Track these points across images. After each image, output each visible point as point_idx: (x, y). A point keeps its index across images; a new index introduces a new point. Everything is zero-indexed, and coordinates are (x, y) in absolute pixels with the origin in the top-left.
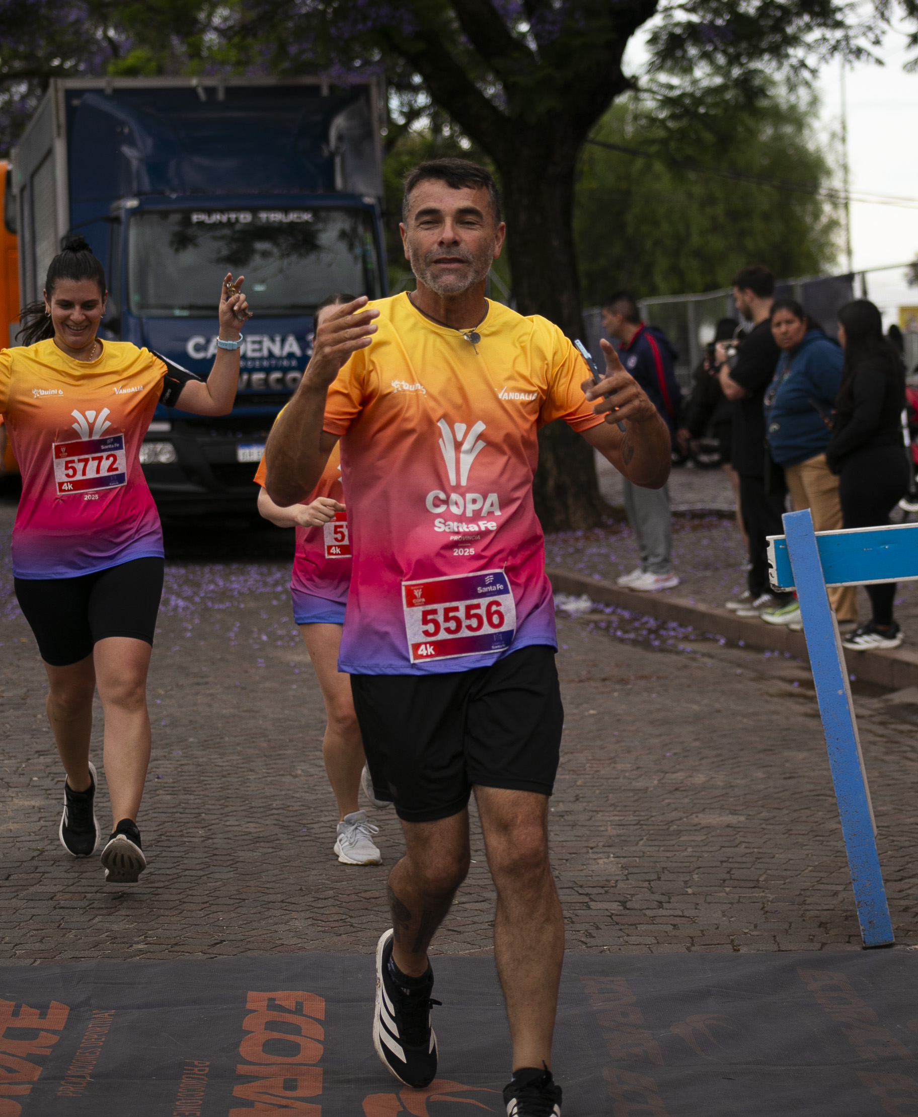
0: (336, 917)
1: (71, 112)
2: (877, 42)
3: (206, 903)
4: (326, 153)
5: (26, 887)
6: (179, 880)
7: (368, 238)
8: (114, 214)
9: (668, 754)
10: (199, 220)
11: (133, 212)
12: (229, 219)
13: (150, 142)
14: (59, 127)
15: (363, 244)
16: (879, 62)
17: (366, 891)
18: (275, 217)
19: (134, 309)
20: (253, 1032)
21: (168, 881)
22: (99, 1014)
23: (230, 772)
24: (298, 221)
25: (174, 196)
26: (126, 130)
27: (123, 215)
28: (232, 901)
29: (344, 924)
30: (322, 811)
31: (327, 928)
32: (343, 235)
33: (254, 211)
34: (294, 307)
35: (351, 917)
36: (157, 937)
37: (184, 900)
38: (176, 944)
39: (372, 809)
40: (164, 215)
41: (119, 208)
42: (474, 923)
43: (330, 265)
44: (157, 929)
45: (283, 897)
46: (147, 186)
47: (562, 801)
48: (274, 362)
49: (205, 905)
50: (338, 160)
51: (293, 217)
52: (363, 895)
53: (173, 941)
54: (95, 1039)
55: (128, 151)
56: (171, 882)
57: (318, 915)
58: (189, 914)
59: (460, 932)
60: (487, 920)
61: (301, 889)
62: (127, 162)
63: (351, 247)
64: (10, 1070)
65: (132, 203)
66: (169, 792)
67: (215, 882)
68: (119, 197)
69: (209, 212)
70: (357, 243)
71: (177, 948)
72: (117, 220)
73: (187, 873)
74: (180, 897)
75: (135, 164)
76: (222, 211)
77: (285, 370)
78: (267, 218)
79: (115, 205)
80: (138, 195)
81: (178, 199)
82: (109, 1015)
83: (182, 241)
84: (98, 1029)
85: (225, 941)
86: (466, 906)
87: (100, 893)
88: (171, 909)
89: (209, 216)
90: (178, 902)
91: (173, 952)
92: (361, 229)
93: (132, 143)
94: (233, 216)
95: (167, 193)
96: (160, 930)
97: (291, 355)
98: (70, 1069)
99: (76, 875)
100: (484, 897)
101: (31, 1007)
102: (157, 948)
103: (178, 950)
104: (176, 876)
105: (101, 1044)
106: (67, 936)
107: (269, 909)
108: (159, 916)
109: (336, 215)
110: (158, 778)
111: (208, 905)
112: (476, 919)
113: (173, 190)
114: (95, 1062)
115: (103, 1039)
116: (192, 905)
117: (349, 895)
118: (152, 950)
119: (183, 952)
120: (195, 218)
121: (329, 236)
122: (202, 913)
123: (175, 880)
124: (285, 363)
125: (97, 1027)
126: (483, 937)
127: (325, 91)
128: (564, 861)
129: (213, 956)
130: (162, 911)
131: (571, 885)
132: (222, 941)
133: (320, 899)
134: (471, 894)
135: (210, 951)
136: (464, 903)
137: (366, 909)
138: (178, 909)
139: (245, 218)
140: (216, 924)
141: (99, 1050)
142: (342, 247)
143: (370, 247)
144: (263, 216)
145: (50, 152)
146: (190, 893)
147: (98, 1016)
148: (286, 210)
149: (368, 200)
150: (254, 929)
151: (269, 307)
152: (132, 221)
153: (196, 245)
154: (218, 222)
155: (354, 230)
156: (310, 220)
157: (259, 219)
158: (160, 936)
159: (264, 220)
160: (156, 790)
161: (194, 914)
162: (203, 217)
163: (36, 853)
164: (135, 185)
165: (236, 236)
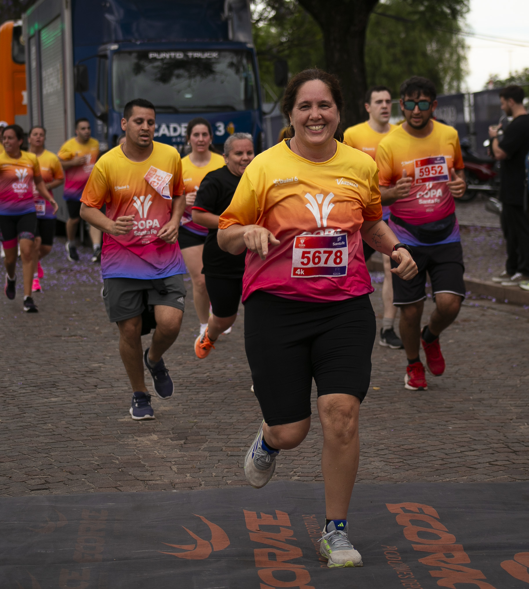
0: (397, 460)
4: (223, 18)
7: (250, 67)
8: (102, 53)
9: (514, 365)
10: (153, 57)
11: (115, 52)
12: (170, 56)
13: (122, 12)
14: (67, 2)
15: (245, 70)
17: (403, 445)
18: (197, 55)
19: (116, 108)
20: (406, 526)
22: (305, 517)
24: (210, 57)
25: (138, 43)
26: (108, 5)
27: (108, 53)
29: (404, 464)
31: (397, 467)
32: (231, 65)
33: (185, 51)
34: (209, 107)
35: (405, 460)
36: (301, 472)
38: (316, 476)
40: (130, 53)
41: (106, 50)
42: (480, 463)
43: (222, 82)
44: (298, 467)
46: (121, 36)
47: (474, 393)
50: (230, 22)
51: (206, 55)
52: (402, 447)
53: (313, 475)
54: (316, 532)
55: (109, 17)
57: (386, 459)
58: (309, 459)
59: (475, 469)
60: (486, 462)
61: (364, 444)
62: (108, 23)
63: (237, 71)
65: (115, 47)
67: (310, 440)
68: (104, 43)
69: (159, 52)
70: (241, 69)
71: (317, 479)
72: (105, 57)
75: (113, 24)
76: (167, 51)
78: (192, 56)
79: (102, 47)
80: (116, 42)
81: (141, 44)
83: (138, 69)
84: (312, 526)
86: (466, 453)
87: (247, 447)
88: (296, 456)
89: (159, 54)
91: (318, 481)
92: (245, 61)
93: (111, 12)
94: (173, 54)
95: (133, 41)
96: (299, 468)
99: (226, 437)
100: (473, 448)
101: (266, 514)
103: (321, 479)
108: (293, 460)
109: (227, 54)
110: (230, 380)
111: (315, 454)
112: (479, 461)
113: (136, 40)
117: (394, 447)
118: (306, 480)
120: (151, 55)
121: (222, 66)
125: (311, 524)
126: (492, 471)
128: (501, 427)
131: (516, 441)
133: (379, 450)
134: (464, 446)
136: (464, 452)
137: (410, 455)
138: (300, 456)
139: (180, 56)
142: (231, 72)
143: (251, 73)
144: (190, 54)
145: (59, 16)
147: (306, 518)
148: (203, 51)
149: (250, 45)
151: (194, 107)
152: (115, 57)
153: (145, 71)
154: (164, 58)
155: (240, 62)
156: (217, 57)
157: (187, 56)
158: (302, 471)
159: (190, 57)
160: (234, 387)
161: (312, 459)
162: (155, 55)
163: (193, 424)
164: (113, 37)
165: (165, 66)
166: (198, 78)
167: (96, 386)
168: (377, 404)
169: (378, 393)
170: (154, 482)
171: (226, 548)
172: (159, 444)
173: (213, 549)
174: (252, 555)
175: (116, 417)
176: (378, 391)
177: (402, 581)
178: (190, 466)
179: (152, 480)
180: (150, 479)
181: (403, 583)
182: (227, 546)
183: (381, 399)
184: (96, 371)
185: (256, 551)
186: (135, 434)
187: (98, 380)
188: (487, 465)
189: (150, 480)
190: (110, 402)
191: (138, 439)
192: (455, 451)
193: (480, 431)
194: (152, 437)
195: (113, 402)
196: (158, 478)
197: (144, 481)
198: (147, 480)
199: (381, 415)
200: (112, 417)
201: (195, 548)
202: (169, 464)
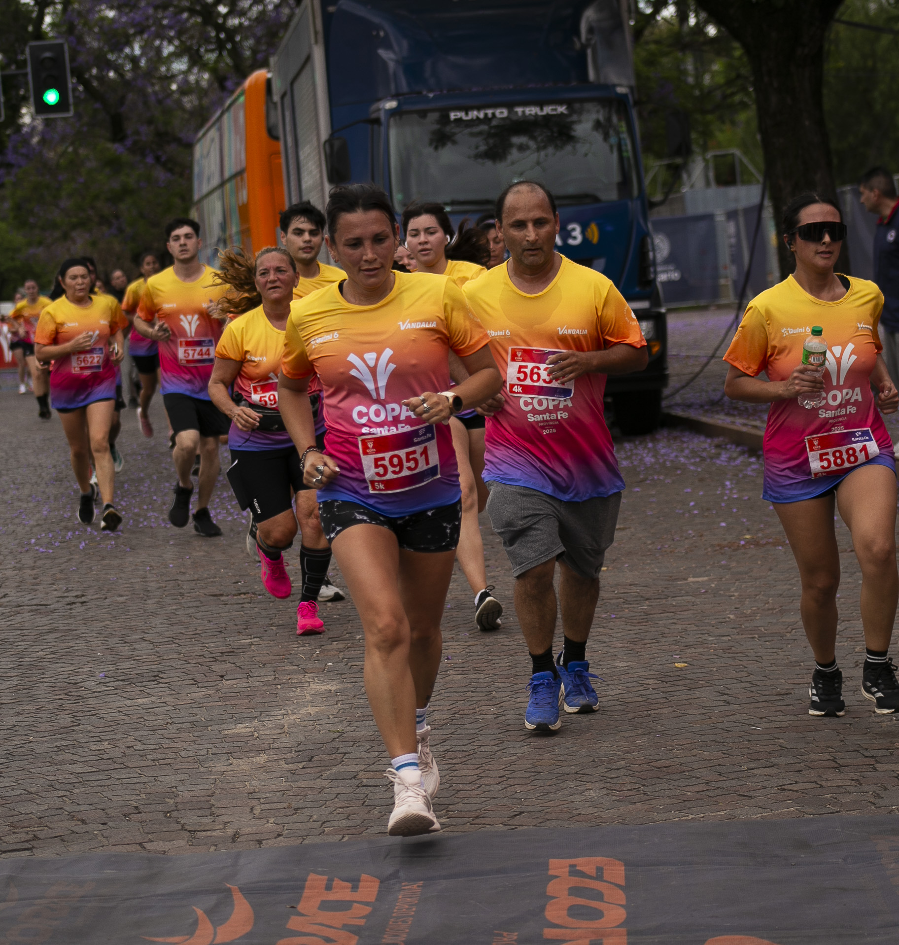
0: (629, 787)
1: (327, 19)
3: (503, 777)
4: (578, 46)
5: (328, 768)
6: (476, 756)
7: (623, 127)
8: (374, 116)
10: (456, 118)
11: (393, 113)
12: (486, 115)
13: (405, 44)
14: (316, 33)
15: (618, 133)
17: (657, 760)
18: (530, 111)
20: (557, 897)
21: (465, 757)
22: (408, 885)
23: (517, 651)
24: (554, 113)
25: (431, 95)
26: (382, 34)
27: (382, 116)
28: (528, 775)
29: (638, 793)
30: (608, 685)
31: (621, 797)
32: (598, 125)
33: (510, 106)
35: (644, 786)
37: (483, 775)
38: (477, 817)
39: (657, 682)
40: (423, 114)
41: (379, 110)
42: (764, 788)
43: (586, 155)
44: (458, 803)
45: (577, 769)
46: (404, 87)
49: (502, 779)
50: (589, 52)
51: (548, 110)
52: (654, 764)
53: (474, 814)
54: (407, 909)
55: (383, 53)
56: (468, 758)
57: (612, 785)
58: (487, 788)
59: (750, 797)
60: (777, 785)
61: (594, 761)
62: (384, 64)
63: (606, 137)
64: (329, 941)
65: (391, 104)
66: (460, 672)
67: (510, 757)
68: (379, 100)
69: (467, 110)
70: (611, 132)
71: (478, 821)
72: (377, 121)
73: (482, 749)
74: (478, 772)
75: (391, 65)
76: (479, 109)
78: (524, 112)
79: (374, 107)
80: (395, 97)
81: (435, 98)
82: (418, 886)
83: (441, 139)
84: (409, 899)
85: (523, 812)
86: (755, 771)
88: (470, 783)
89: (466, 113)
90: (475, 777)
91: (475, 824)
92: (615, 119)
93: (388, 46)
94: (490, 112)
95: (424, 93)
96: (461, 804)
98: (384, 938)
99: (377, 754)
100: (772, 762)
101: (343, 881)
102: (459, 821)
103: (479, 822)
104: (472, 752)
105: (413, 913)
106: (371, 812)
107: (564, 780)
108: (459, 791)
109: (588, 106)
110: (448, 659)
111: (504, 779)
112: (766, 784)
113: (431, 91)
114: (407, 931)
115: (414, 909)
116: (489, 779)
117: (640, 764)
118: (455, 824)
119: (484, 824)
120: (453, 116)
121: (583, 128)
122: (499, 787)
123: (472, 756)
125: (407, 898)
126: (774, 801)
129: (513, 827)
130: (461, 786)
131: (856, 748)
132: (521, 813)
133: (613, 769)
134: (759, 760)
135: (510, 823)
136: (753, 769)
137: (658, 778)
138: (476, 783)
139: (502, 113)
140: (514, 796)
141: (411, 919)
142: (598, 137)
143: (625, 136)
144: (519, 110)
145: (308, 59)
146: (487, 767)
147: (406, 887)
148: (541, 105)
149: (621, 90)
150: (551, 801)
152: (392, 121)
153: (454, 142)
154: (475, 118)
155: (609, 119)
156: (565, 112)
157: (515, 113)
158: (459, 809)
159: (520, 114)
160: (446, 671)
161: (492, 788)
162: (461, 115)
163: (336, 735)
164: (393, 87)
165: (493, 131)
166: (550, 150)
167: (222, 676)
168: (664, 692)
169: (678, 673)
170: (209, 833)
171: (236, 939)
172: (262, 769)
173: (213, 940)
175: (223, 726)
176: (681, 669)
178: (285, 805)
179: (207, 830)
180: (205, 829)
182: (238, 936)
183: (676, 683)
184: (241, 651)
186: (234, 755)
187: (233, 665)
188: (776, 790)
189: (204, 831)
190: (227, 703)
191: (235, 762)
192: (739, 769)
193: (805, 733)
194: (258, 758)
195: (233, 702)
196: (221, 826)
197: (195, 831)
198: (199, 831)
199: (656, 712)
200: (216, 727)
201: (186, 940)
202: (255, 802)
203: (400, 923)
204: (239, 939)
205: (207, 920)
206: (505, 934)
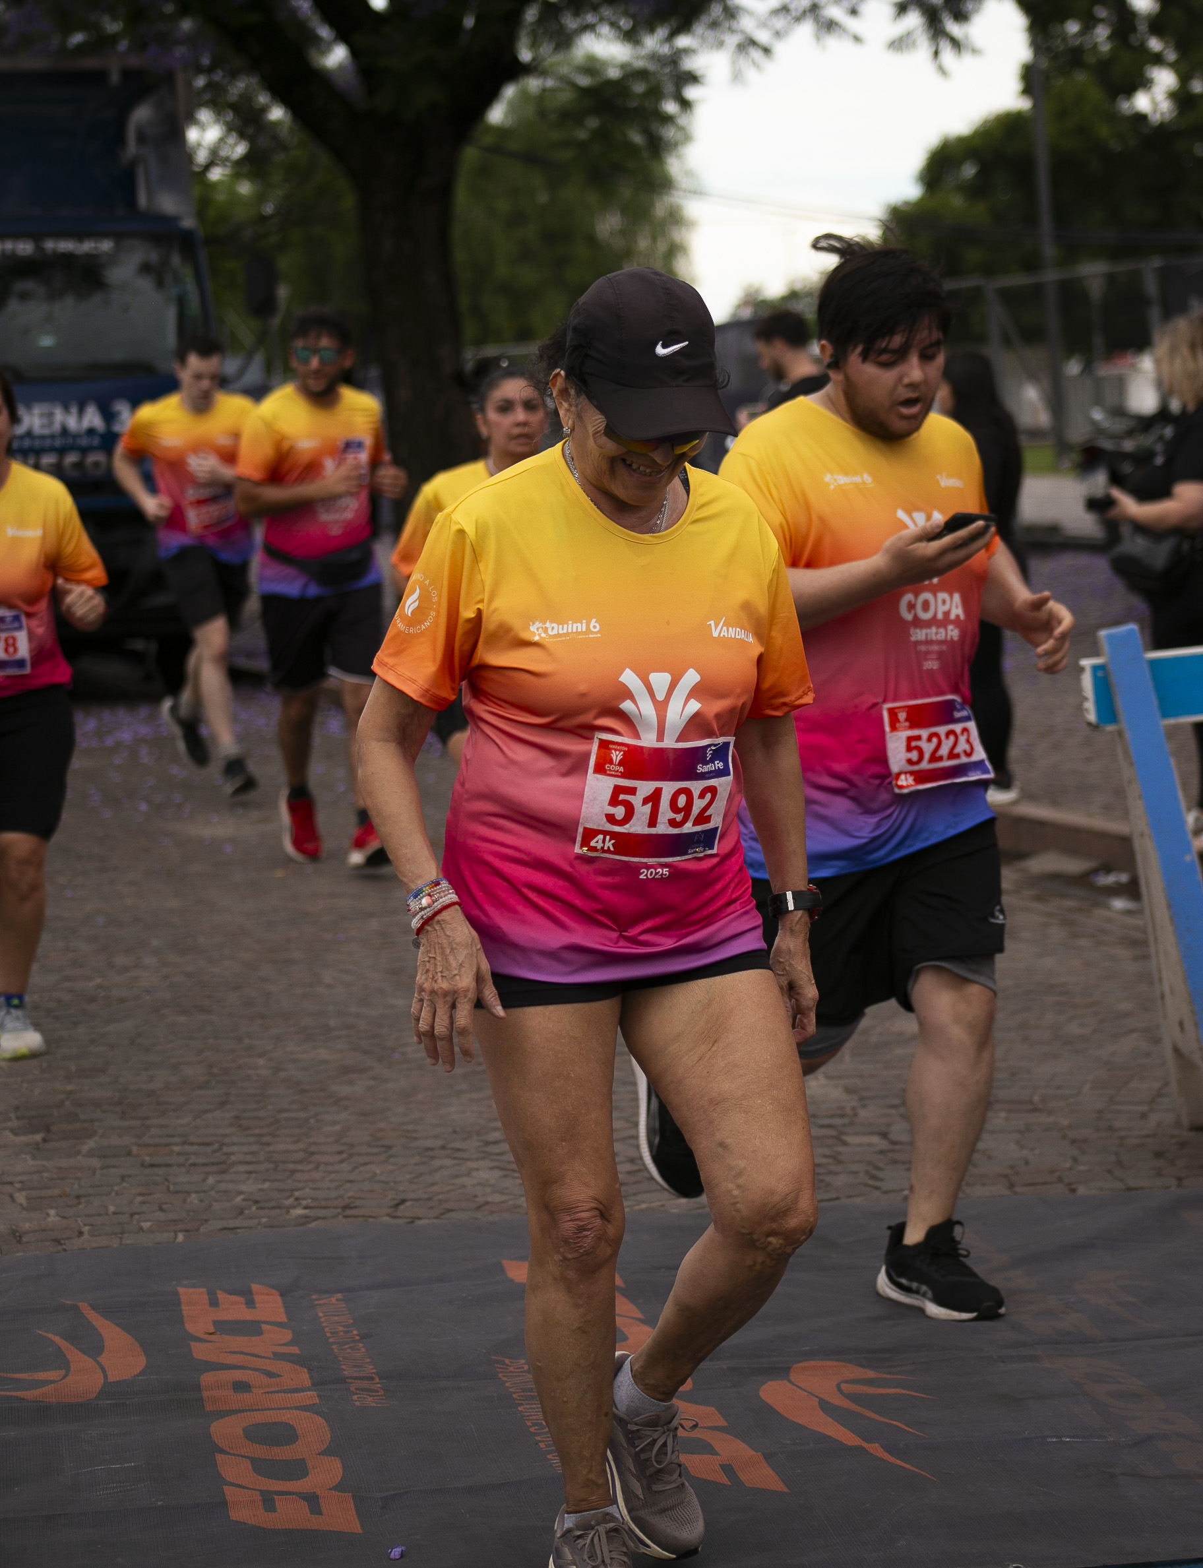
2: (854, 12)
3: (342, 1152)
4: (124, 162)
7: (187, 274)
12: (4, 250)
15: (177, 280)
16: (857, 39)
18: (64, 246)
22: (323, 1299)
24: (95, 252)
28: (376, 1150)
32: (145, 268)
33: (35, 237)
34: (94, 366)
36: (313, 1199)
38: (346, 1207)
43: (126, 309)
44: (304, 1188)
45: (440, 1143)
48: (71, 441)
50: (140, 170)
51: (87, 246)
53: (338, 1203)
54: (344, 1331)
58: (330, 1168)
61: (455, 1132)
63: (160, 284)
64: (271, 1375)
67: (332, 1125)
70: (169, 278)
71: (348, 1212)
73: (284, 1115)
74: (301, 1146)
77: (84, 451)
78: (55, 248)
82: (337, 1301)
84: (336, 1318)
85: (406, 1201)
88: (301, 1162)
90: (302, 1153)
91: (350, 1217)
92: (176, 260)
94: (8, 245)
96: (307, 1190)
97: (91, 432)
98: (343, 1370)
99: (138, 1122)
102: (323, 1212)
103: (355, 1214)
104: (273, 1119)
105: (358, 1337)
106: (188, 1200)
107: (433, 1158)
108: (293, 1172)
109: (135, 242)
110: (148, 992)
111: (344, 1156)
114: (369, 1360)
116: (325, 1156)
118: (320, 1216)
121: (123, 270)
122: (345, 1167)
123: (277, 1125)
124: (84, 442)
125: (332, 1316)
127: (115, 78)
129: (408, 1220)
130: (292, 1165)
132: (403, 1201)
133: (489, 1143)
135: (397, 1214)
138: (310, 1162)
139: (25, 248)
140: (376, 1179)
141: (361, 1344)
142: (145, 284)
143: (191, 287)
144: (50, 245)
146: (310, 1140)
147: (321, 1302)
148: (80, 236)
149: (188, 223)
150: (433, 1184)
151: (61, 367)
155: (166, 262)
156: (111, 251)
157: (43, 249)
158: (315, 1197)
159: (50, 251)
160: (158, 1010)
161: (337, 1167)
163: (63, 1096)
166: (69, 301)
171: (137, 1375)
173: (106, 1377)
174: (197, 1388)
177: (537, 1438)
178: (56, 1192)
181: (540, 1442)
185: (207, 1378)
201: (65, 1376)
202: (8, 1189)
203: (349, 1351)
204: (140, 1374)
205: (72, 1348)
206: (507, 1361)
